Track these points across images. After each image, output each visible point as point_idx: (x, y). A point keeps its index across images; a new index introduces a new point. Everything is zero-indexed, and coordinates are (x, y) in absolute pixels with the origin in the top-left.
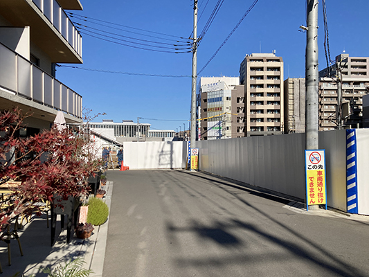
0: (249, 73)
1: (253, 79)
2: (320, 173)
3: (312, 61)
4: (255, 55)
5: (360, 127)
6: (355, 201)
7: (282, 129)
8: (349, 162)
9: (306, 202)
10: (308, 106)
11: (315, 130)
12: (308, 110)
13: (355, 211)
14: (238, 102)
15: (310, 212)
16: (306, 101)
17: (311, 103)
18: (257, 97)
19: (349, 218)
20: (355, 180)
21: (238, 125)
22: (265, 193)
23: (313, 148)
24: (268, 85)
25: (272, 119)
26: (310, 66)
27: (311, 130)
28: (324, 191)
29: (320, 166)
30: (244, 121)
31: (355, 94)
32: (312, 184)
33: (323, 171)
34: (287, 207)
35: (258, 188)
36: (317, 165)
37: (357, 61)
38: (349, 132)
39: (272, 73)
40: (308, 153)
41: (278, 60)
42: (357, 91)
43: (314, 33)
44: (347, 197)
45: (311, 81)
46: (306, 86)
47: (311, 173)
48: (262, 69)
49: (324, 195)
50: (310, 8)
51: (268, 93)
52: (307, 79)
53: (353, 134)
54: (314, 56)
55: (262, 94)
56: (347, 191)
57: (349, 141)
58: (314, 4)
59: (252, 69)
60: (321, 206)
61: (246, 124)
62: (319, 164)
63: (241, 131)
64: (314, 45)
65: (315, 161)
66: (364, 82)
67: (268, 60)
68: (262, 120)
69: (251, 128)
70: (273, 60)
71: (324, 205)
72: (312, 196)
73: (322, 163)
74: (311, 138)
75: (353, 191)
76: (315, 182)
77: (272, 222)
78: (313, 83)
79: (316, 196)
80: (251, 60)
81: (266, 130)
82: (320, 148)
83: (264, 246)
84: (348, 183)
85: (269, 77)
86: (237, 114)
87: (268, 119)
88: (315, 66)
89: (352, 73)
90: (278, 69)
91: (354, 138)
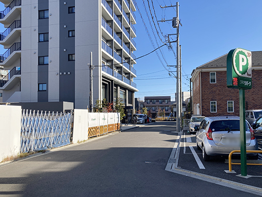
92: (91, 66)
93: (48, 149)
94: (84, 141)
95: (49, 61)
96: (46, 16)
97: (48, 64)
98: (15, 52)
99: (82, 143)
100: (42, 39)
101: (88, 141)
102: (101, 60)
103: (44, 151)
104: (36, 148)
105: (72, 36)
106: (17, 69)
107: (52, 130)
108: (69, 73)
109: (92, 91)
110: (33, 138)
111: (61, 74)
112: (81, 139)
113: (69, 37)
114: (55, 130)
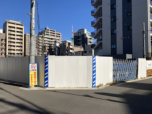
0: (8, 28)
1: (9, 31)
2: (35, 73)
3: (33, 28)
4: (11, 21)
5: (50, 55)
6: (47, 82)
7: (23, 55)
8: (46, 68)
9: (29, 85)
10: (31, 46)
11: (33, 55)
12: (31, 47)
13: (47, 86)
14: (2, 41)
15: (31, 89)
16: (30, 43)
17: (32, 44)
18: (12, 40)
19: (45, 89)
20: (47, 75)
21: (1, 52)
22: (12, 83)
23: (33, 63)
24: (17, 35)
25: (19, 50)
26: (32, 30)
27: (32, 55)
28: (36, 80)
29: (35, 70)
30: (5, 50)
31: (51, 43)
32: (32, 77)
33: (36, 72)
34: (21, 88)
35: (9, 81)
36: (34, 69)
37: (52, 31)
38: (46, 57)
39: (19, 30)
40: (30, 65)
41: (22, 25)
42: (52, 42)
43: (33, 17)
44: (45, 81)
45: (32, 36)
46: (30, 37)
47: (32, 73)
48: (14, 28)
49: (37, 81)
50: (32, 6)
51: (17, 39)
52: (30, 35)
53: (47, 57)
54: (33, 26)
55: (14, 39)
56: (45, 79)
57: (46, 60)
58: (34, 5)
59: (9, 27)
60: (35, 86)
61: (6, 51)
62: (35, 69)
63: (3, 55)
64: (33, 21)
65: (33, 68)
66: (54, 39)
67: (17, 24)
68: (14, 50)
69: (9, 53)
70: (20, 25)
71: (37, 85)
72: (32, 82)
73: (36, 68)
74: (32, 58)
75: (47, 79)
76: (33, 76)
77: (13, 96)
78: (33, 37)
79: (33, 82)
80: (9, 23)
81: (16, 54)
82: (35, 63)
83: (6, 108)
84: (45, 76)
85: (18, 32)
86: (1, 47)
87: (17, 50)
88: (34, 30)
89: (50, 35)
90: (22, 29)
91: (47, 59)
92: (143, 31)
93: (125, 81)
94: (144, 78)
95: (117, 32)
96: (114, 8)
97: (116, 34)
98: (99, 30)
99: (144, 79)
100: (113, 20)
101: (147, 78)
102: (150, 27)
103: (123, 82)
104: (119, 80)
105: (130, 15)
106: (100, 38)
107: (127, 70)
108: (128, 37)
109: (145, 47)
110: (118, 74)
111: (124, 38)
112: (143, 77)
113: (128, 16)
114: (128, 70)
